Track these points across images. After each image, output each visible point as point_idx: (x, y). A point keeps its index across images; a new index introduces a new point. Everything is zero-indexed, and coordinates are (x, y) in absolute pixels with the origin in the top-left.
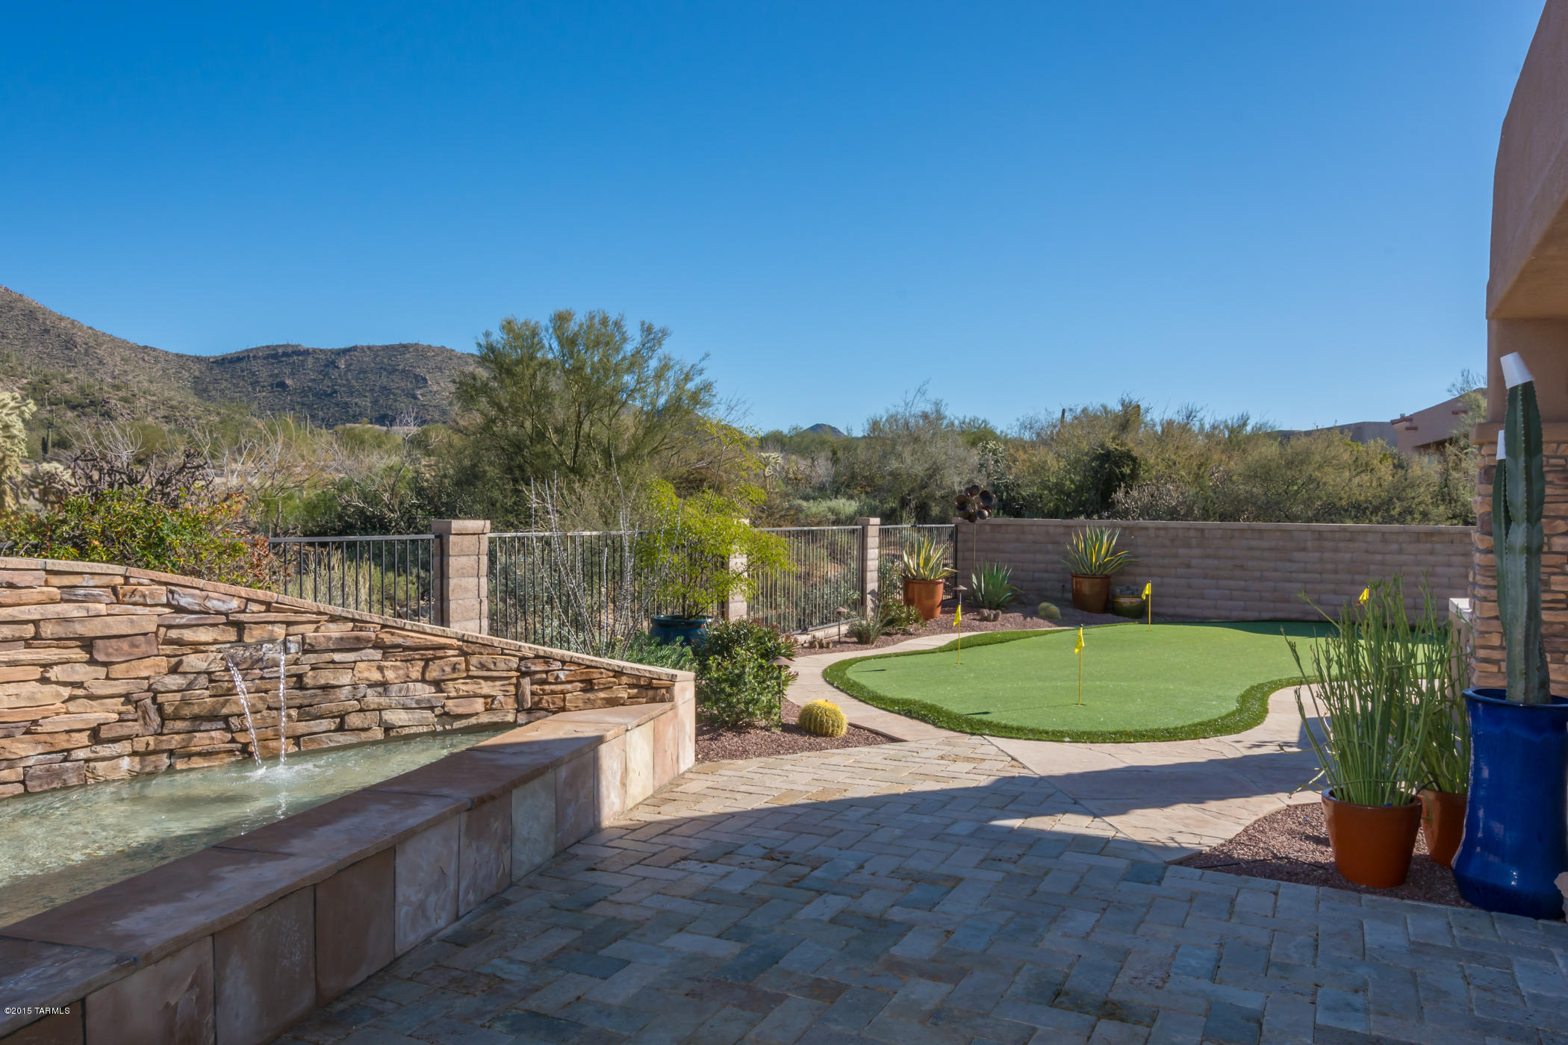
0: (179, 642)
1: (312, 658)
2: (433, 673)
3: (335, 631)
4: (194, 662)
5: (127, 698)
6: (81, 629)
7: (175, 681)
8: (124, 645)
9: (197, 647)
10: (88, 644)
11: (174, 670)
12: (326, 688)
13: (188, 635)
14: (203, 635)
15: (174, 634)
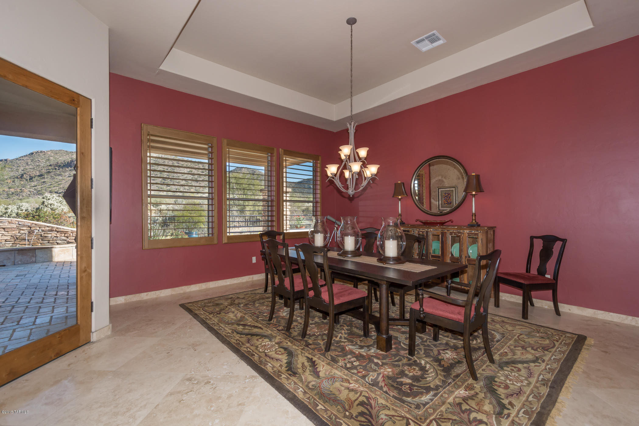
0: (20, 229)
1: (44, 232)
2: (66, 235)
3: (48, 228)
4: (22, 232)
5: (12, 236)
6: (3, 227)
7: (19, 234)
8: (10, 229)
9: (23, 230)
10: (4, 229)
11: (19, 233)
12: (46, 237)
13: (21, 228)
14: (24, 228)
15: (19, 228)
